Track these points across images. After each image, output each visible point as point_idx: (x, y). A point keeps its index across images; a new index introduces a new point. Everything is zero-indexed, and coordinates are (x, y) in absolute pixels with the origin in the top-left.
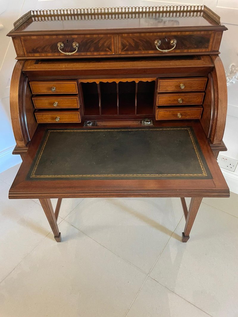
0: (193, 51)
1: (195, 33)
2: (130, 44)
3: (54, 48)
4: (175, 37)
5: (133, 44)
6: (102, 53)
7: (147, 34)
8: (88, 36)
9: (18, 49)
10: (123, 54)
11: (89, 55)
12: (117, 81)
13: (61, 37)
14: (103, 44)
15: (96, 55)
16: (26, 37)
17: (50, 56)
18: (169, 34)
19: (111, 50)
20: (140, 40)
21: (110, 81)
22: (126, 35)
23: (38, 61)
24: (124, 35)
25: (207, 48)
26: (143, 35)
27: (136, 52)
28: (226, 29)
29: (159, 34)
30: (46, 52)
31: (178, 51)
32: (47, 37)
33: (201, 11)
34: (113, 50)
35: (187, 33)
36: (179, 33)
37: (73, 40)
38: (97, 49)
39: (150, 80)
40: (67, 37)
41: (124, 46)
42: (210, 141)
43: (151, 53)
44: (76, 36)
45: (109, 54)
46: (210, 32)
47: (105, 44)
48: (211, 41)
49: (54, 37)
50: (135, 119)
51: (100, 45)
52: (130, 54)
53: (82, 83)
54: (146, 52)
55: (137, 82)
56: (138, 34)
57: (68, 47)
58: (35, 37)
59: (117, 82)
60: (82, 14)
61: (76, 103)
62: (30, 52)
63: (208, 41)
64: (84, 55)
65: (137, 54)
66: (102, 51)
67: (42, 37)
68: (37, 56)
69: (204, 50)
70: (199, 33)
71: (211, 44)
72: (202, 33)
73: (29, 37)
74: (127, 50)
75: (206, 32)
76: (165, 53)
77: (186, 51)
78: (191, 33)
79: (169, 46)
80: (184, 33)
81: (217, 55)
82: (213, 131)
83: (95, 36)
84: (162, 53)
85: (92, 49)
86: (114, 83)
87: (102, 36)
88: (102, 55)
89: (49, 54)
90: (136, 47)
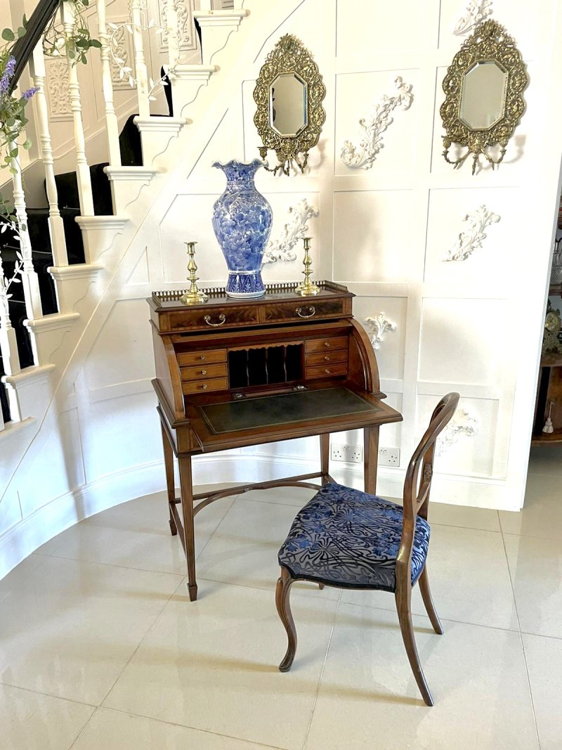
0: (330, 316)
1: (330, 300)
2: (273, 313)
3: (201, 321)
4: (313, 305)
5: (276, 313)
6: (247, 323)
7: (288, 304)
8: (235, 308)
9: (162, 325)
10: (268, 323)
11: (234, 325)
12: (267, 346)
13: (208, 310)
14: (248, 315)
15: (241, 325)
16: (173, 313)
17: (195, 329)
18: (307, 302)
19: (255, 319)
20: (283, 309)
21: (260, 347)
22: (269, 305)
23: (183, 335)
24: (268, 305)
25: (342, 312)
26: (284, 304)
27: (280, 320)
28: (354, 295)
29: (298, 303)
30: (191, 325)
31: (318, 317)
32: (195, 311)
33: (323, 285)
34: (257, 319)
35: (323, 301)
36: (316, 302)
37: (220, 313)
38: (242, 320)
39: (298, 343)
40: (215, 310)
41: (268, 315)
42: (369, 392)
43: (293, 320)
44: (223, 309)
45: (254, 323)
46: (342, 299)
47: (251, 314)
48: (344, 306)
49: (202, 311)
50: (286, 386)
51: (245, 316)
52: (274, 322)
53: (231, 352)
54: (289, 319)
55: (286, 346)
56: (280, 304)
57: (215, 319)
58: (182, 312)
59: (267, 348)
60: (219, 293)
61: (224, 371)
62: (175, 327)
63: (341, 307)
64: (230, 326)
65: (280, 321)
66: (247, 321)
67: (189, 311)
68: (181, 329)
69: (339, 315)
70: (332, 300)
71: (344, 309)
72: (335, 300)
73: (176, 313)
74: (271, 318)
75: (338, 300)
76: (307, 319)
77: (324, 316)
78: (325, 301)
79: (309, 313)
80: (319, 301)
81: (351, 318)
82: (369, 381)
83: (241, 308)
84: (303, 319)
85: (238, 320)
86: (264, 349)
87: (247, 307)
88: (247, 324)
89: (194, 328)
90: (279, 316)
